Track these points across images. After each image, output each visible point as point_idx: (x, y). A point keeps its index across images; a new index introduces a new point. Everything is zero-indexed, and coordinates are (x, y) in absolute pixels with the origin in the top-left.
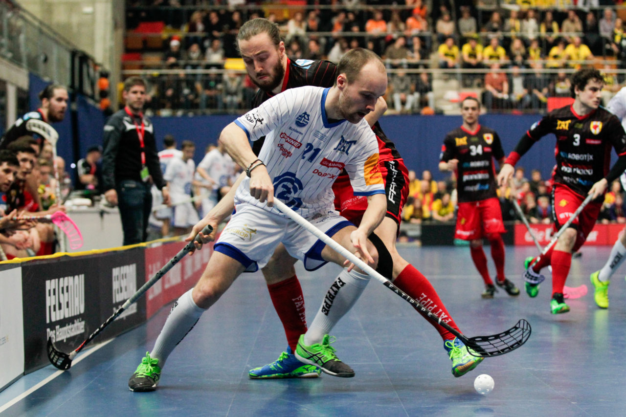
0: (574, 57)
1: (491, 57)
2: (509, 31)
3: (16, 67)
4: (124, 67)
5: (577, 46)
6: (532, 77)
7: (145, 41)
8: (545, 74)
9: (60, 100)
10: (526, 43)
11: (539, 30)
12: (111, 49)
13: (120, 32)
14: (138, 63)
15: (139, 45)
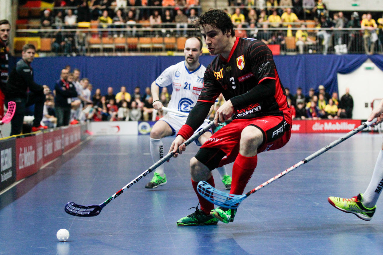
0: (287, 20)
1: (236, 20)
2: (247, 5)
4: (17, 28)
5: (289, 14)
6: (262, 33)
7: (30, 12)
8: (269, 31)
10: (258, 12)
11: (266, 5)
13: (15, 7)
14: (26, 25)
15: (27, 15)
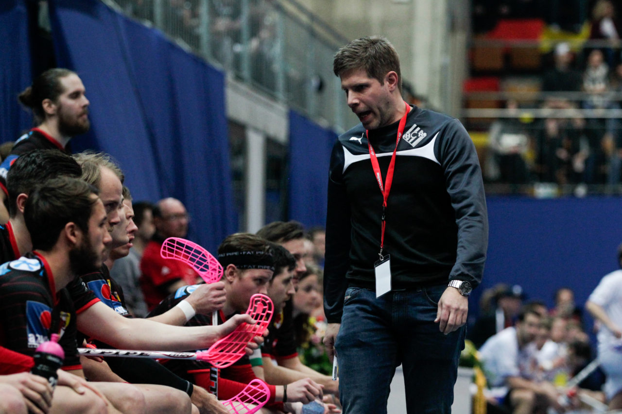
3: (263, 98)
4: (467, 104)
7: (508, 56)
9: (75, 95)
12: (444, 68)
13: (461, 38)
14: (494, 96)
15: (497, 63)
